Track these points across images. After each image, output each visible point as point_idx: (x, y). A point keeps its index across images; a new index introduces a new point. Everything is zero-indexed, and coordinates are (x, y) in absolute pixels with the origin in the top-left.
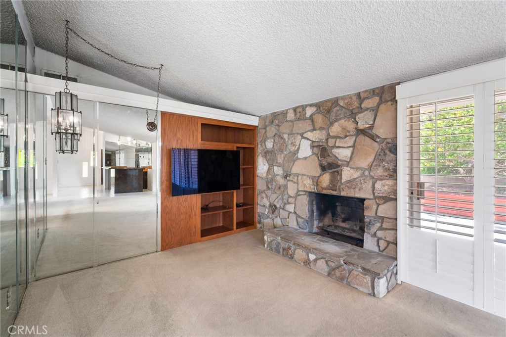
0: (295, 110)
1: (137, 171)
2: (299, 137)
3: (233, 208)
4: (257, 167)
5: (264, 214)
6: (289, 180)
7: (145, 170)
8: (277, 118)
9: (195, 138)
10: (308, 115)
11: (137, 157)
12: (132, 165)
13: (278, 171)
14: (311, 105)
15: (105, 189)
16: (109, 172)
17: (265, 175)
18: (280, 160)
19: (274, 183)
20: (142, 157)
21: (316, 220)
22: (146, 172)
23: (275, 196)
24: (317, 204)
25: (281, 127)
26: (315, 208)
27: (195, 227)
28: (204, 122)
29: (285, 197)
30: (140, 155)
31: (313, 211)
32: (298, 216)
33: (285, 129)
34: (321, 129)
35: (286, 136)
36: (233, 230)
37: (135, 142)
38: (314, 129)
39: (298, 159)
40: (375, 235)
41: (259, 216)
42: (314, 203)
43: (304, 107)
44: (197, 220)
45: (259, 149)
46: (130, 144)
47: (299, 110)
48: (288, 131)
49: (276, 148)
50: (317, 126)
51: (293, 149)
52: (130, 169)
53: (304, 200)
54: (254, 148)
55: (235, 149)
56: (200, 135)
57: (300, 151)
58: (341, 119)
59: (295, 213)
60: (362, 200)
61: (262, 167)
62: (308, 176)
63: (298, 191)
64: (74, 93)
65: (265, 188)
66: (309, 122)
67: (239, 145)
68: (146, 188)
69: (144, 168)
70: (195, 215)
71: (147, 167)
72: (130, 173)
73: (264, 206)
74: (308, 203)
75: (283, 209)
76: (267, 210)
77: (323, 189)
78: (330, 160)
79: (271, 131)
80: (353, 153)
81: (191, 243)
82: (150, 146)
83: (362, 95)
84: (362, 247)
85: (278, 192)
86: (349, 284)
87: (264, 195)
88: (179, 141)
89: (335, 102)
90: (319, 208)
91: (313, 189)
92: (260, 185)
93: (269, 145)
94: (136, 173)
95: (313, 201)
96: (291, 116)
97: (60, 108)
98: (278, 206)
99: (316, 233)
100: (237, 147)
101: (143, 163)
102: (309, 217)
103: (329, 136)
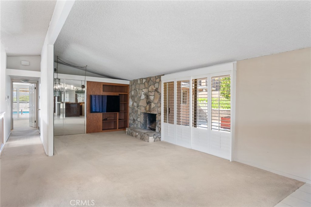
0: (140, 79)
1: (76, 105)
2: (141, 91)
3: (117, 120)
4: (129, 103)
5: (131, 123)
6: (139, 108)
7: (81, 104)
8: (135, 82)
9: (100, 91)
10: (144, 82)
11: (76, 96)
12: (73, 101)
13: (135, 104)
14: (144, 78)
15: (57, 115)
16: (59, 105)
17: (131, 106)
18: (136, 100)
19: (134, 110)
20: (79, 96)
21: (148, 124)
22: (82, 106)
23: (134, 115)
24: (148, 118)
25: (136, 86)
26: (147, 120)
27: (100, 126)
28: (104, 84)
29: (137, 115)
30: (78, 95)
31: (146, 121)
32: (141, 123)
33: (137, 86)
34: (147, 88)
35: (137, 90)
36: (117, 129)
37: (75, 88)
38: (145, 88)
39: (141, 99)
40: (158, 127)
41: (130, 124)
42: (147, 117)
43: (142, 79)
44: (101, 123)
45: (130, 95)
46: (72, 89)
47: (141, 80)
48: (138, 88)
49: (135, 95)
50: (146, 87)
51: (139, 95)
52: (72, 104)
53: (142, 116)
54: (127, 94)
55: (118, 95)
56: (102, 90)
57: (142, 96)
58: (152, 85)
59: (140, 122)
60: (156, 114)
61: (131, 103)
62: (144, 106)
63: (141, 112)
64: (59, 78)
65: (131, 112)
66: (144, 85)
67: (120, 93)
68: (82, 115)
69: (80, 103)
70: (100, 121)
71: (82, 103)
72: (72, 106)
73: (131, 120)
74: (144, 117)
75: (137, 120)
76: (132, 121)
77: (147, 111)
78: (149, 100)
79: (133, 87)
80: (154, 98)
81: (98, 132)
82: (84, 90)
83: (157, 77)
84: (155, 131)
85: (136, 113)
86: (144, 140)
87: (131, 115)
88: (94, 92)
89: (150, 78)
90: (149, 120)
91: (144, 111)
92: (130, 111)
93: (133, 93)
94: (76, 106)
95: (146, 117)
96: (139, 82)
97: (56, 84)
98: (135, 119)
99: (148, 129)
100: (119, 94)
101: (80, 100)
102: (144, 123)
103: (149, 91)
